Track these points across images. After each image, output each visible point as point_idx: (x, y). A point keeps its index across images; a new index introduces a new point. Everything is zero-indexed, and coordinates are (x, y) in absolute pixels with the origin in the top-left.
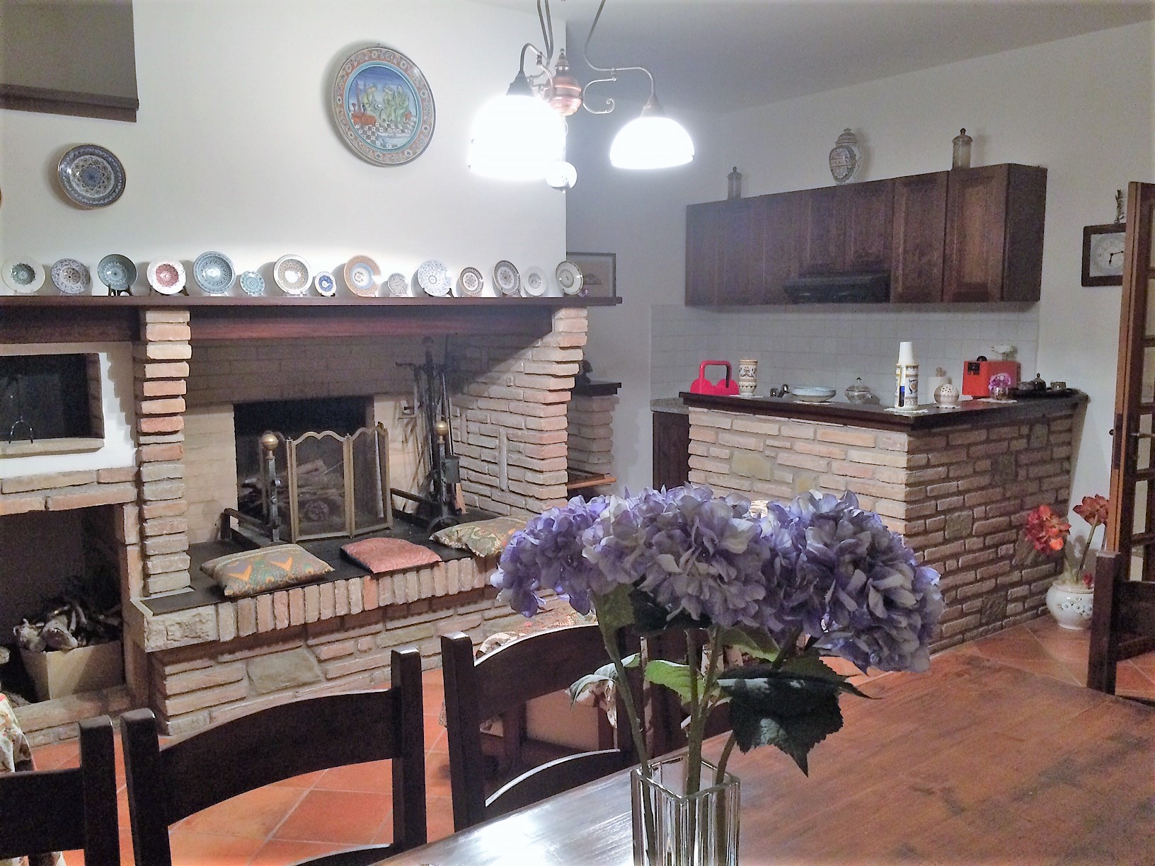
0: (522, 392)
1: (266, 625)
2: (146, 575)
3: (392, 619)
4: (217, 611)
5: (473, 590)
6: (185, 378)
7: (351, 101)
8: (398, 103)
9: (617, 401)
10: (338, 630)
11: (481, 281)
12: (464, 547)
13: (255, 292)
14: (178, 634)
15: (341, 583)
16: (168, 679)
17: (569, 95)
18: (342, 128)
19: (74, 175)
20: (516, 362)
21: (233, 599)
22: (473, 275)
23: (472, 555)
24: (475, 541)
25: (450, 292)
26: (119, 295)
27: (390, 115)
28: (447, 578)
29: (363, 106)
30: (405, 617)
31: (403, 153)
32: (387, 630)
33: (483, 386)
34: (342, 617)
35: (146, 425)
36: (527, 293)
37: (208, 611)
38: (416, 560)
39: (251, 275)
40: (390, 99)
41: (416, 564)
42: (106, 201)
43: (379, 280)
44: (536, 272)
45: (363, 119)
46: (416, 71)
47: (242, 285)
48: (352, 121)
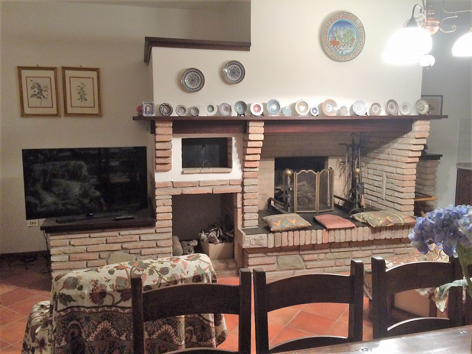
0: (395, 157)
1: (285, 244)
2: (243, 220)
3: (333, 248)
4: (268, 236)
5: (369, 240)
6: (261, 147)
7: (330, 36)
8: (349, 35)
9: (439, 163)
10: (311, 250)
11: (381, 109)
12: (365, 222)
13: (288, 115)
14: (254, 243)
15: (314, 231)
16: (250, 259)
17: (434, 25)
18: (326, 48)
19: (228, 72)
20: (393, 144)
21: (274, 232)
22: (377, 106)
23: (369, 226)
24: (371, 220)
25: (366, 114)
26: (240, 116)
27: (346, 40)
28: (357, 234)
29: (335, 37)
30: (339, 248)
31: (350, 56)
32: (331, 252)
33: (377, 154)
34: (313, 245)
35: (247, 164)
36: (401, 113)
37: (264, 235)
38: (345, 225)
39: (287, 108)
40: (346, 33)
41: (345, 227)
42: (238, 81)
43: (336, 109)
44: (406, 104)
45: (335, 43)
46: (358, 21)
47: (283, 112)
48: (330, 44)
